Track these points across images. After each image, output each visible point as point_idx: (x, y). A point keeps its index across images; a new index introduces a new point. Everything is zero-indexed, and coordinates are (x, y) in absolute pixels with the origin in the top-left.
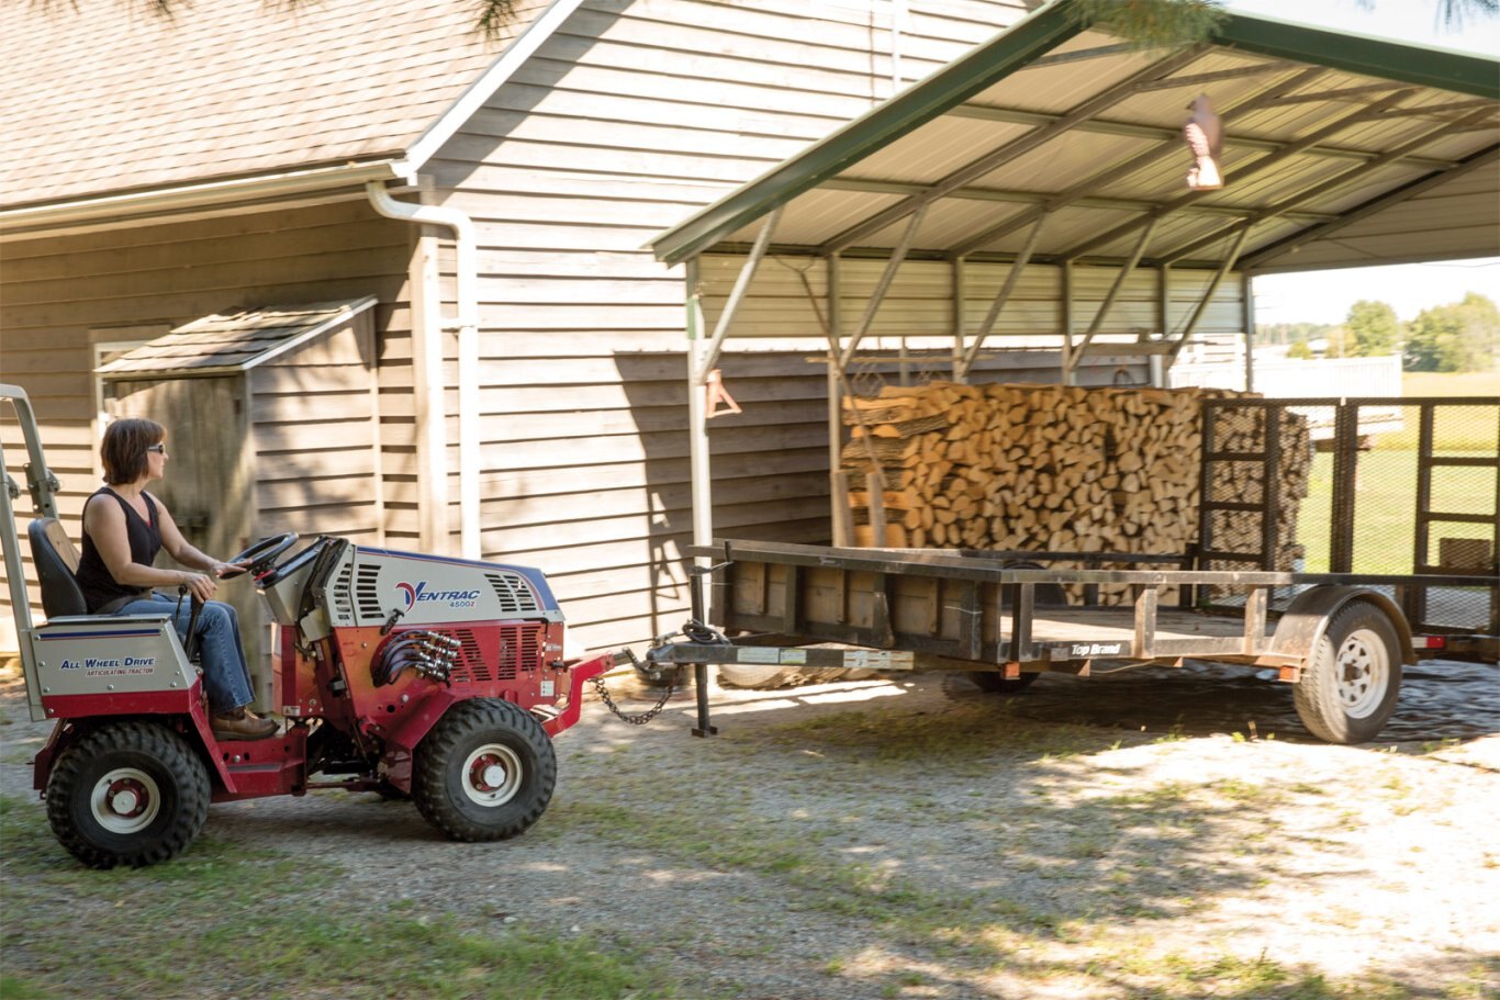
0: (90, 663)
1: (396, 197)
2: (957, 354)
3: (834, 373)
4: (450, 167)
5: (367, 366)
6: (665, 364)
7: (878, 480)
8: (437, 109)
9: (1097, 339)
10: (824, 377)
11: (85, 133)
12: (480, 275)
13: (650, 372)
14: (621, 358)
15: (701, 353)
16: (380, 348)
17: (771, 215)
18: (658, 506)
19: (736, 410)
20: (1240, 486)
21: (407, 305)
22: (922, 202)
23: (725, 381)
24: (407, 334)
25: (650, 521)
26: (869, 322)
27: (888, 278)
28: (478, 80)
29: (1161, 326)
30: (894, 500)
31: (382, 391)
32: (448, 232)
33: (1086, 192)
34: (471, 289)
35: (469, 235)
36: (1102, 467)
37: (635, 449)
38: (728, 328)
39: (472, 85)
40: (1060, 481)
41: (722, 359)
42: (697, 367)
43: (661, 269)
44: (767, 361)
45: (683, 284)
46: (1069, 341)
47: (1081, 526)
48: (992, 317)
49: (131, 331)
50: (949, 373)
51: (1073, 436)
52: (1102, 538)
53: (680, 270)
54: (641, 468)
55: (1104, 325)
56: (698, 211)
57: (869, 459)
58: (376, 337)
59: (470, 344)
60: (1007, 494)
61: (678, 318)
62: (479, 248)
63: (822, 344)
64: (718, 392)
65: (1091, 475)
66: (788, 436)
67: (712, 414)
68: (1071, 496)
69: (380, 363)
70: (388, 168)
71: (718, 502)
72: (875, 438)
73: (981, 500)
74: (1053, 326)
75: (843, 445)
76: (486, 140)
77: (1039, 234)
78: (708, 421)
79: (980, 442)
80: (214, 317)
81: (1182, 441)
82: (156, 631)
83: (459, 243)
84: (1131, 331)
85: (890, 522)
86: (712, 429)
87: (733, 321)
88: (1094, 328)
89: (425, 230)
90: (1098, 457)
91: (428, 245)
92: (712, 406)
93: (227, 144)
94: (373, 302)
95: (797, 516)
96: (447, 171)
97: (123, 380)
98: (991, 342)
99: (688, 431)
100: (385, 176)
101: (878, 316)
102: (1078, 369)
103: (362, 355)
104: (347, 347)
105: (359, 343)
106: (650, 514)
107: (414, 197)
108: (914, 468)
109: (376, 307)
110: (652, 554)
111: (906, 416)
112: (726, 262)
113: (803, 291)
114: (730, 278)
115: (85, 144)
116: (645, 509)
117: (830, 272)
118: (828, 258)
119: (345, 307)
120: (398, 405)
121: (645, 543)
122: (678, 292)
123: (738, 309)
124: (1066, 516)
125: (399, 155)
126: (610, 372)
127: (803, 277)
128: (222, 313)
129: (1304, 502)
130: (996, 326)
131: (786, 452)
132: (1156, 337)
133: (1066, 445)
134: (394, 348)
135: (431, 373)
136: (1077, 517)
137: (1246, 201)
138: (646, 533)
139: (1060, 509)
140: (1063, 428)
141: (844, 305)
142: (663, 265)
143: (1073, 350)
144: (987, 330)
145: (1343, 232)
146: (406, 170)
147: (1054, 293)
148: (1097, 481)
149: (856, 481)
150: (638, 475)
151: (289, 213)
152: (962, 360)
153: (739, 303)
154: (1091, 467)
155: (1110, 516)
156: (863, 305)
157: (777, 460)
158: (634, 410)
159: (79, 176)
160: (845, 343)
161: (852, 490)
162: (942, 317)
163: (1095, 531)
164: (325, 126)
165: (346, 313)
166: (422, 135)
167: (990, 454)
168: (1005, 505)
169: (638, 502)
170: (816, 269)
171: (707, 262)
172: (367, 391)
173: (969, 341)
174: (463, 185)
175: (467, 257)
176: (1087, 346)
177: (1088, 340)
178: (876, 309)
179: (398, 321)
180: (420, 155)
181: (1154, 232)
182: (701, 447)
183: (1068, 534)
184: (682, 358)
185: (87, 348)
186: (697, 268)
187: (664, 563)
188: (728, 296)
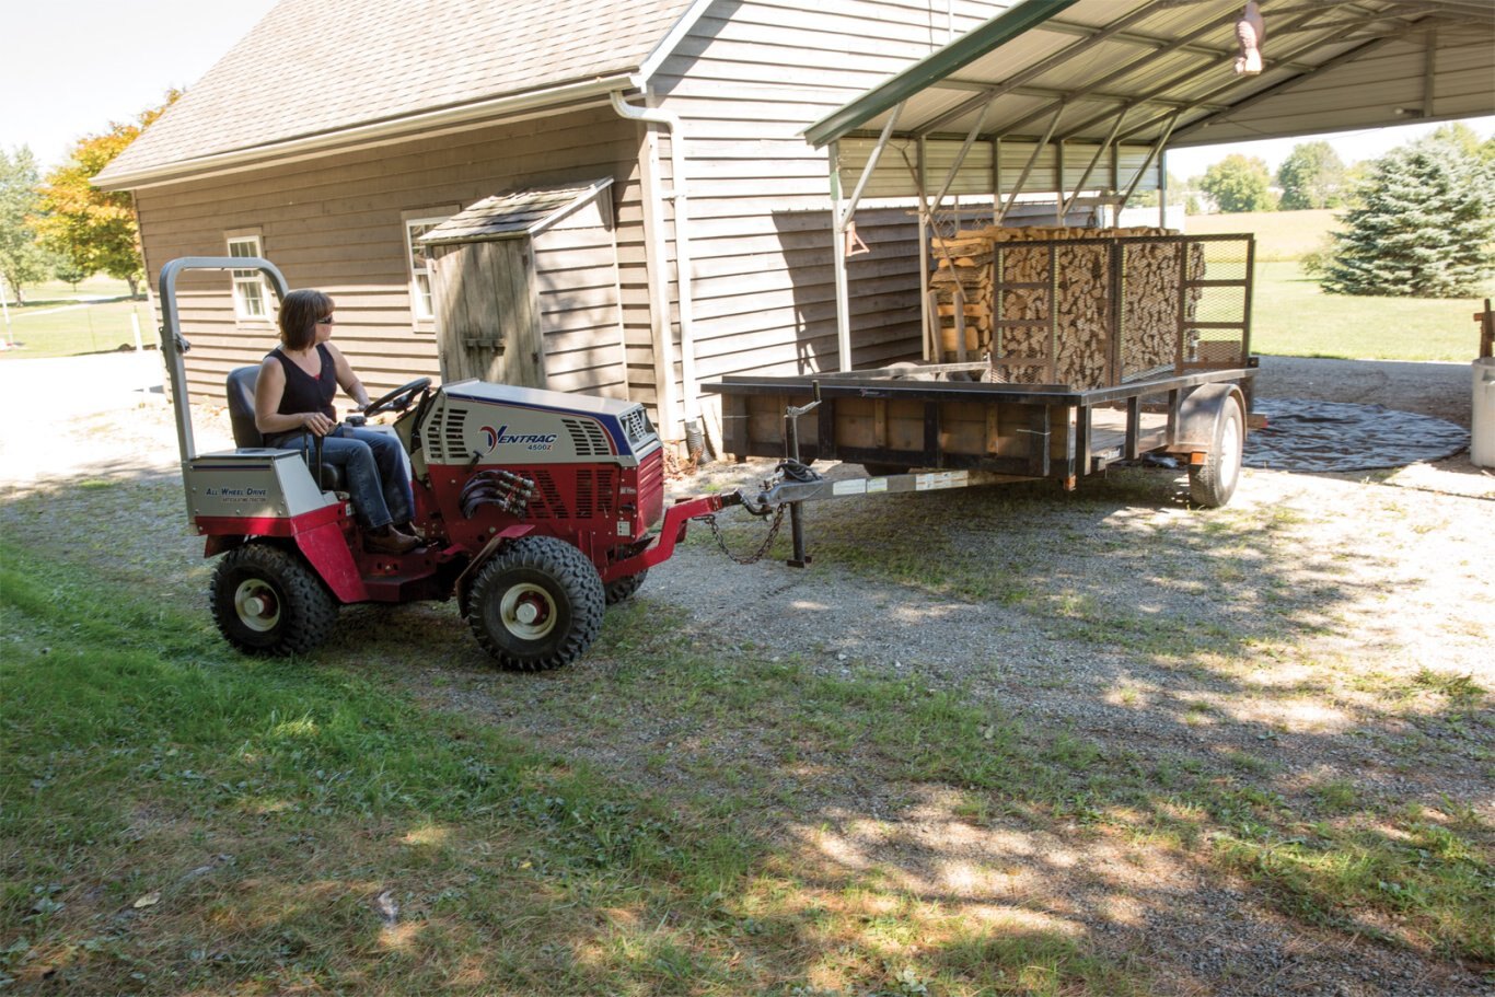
0: (225, 491)
1: (631, 103)
2: (996, 207)
3: (923, 220)
4: (666, 78)
5: (608, 228)
6: (805, 219)
7: (960, 296)
8: (658, 35)
9: (1082, 194)
10: (916, 225)
11: (388, 74)
12: (687, 159)
13: (797, 225)
14: (777, 216)
15: (841, 209)
16: (616, 217)
17: (898, 106)
18: (802, 320)
19: (866, 250)
20: (1167, 292)
21: (637, 182)
22: (991, 97)
23: (858, 230)
24: (638, 203)
25: (798, 330)
26: (949, 185)
27: (964, 152)
28: (685, 13)
29: (1114, 186)
30: (972, 310)
31: (619, 245)
32: (665, 127)
33: (1093, 90)
34: (682, 169)
35: (680, 129)
36: (1092, 283)
37: (786, 281)
38: (862, 191)
39: (681, 17)
40: (1069, 293)
41: (857, 214)
42: (839, 221)
43: (810, 151)
44: (869, 215)
45: (827, 162)
46: (1062, 197)
47: (1080, 324)
48: (1022, 180)
49: (431, 211)
50: (991, 220)
51: (1076, 262)
52: (1091, 331)
53: (824, 151)
54: (791, 292)
55: (1086, 185)
56: (837, 109)
57: (954, 282)
58: (612, 205)
59: (684, 209)
60: (1039, 303)
61: (825, 186)
62: (686, 139)
63: (914, 201)
64: (853, 238)
65: (1086, 290)
66: (882, 267)
67: (850, 254)
68: (1075, 303)
69: (617, 225)
70: (628, 80)
71: (855, 313)
72: (957, 267)
73: (1024, 309)
74: (1050, 186)
75: (931, 272)
76: (686, 60)
77: (1058, 119)
78: (846, 258)
79: (1024, 268)
80: (492, 198)
81: (1136, 264)
82: (268, 467)
83: (673, 136)
84: (1095, 189)
85: (967, 326)
86: (849, 263)
87: (866, 186)
88: (1080, 187)
89: (649, 126)
90: (1089, 276)
91: (652, 137)
92: (850, 248)
93: (496, 73)
94: (612, 181)
95: (888, 323)
96: (663, 83)
97: (438, 245)
98: (1020, 198)
99: (833, 265)
100: (625, 86)
101: (955, 182)
102: (1068, 215)
103: (604, 220)
104: (592, 215)
105: (602, 212)
106: (797, 326)
107: (641, 103)
108: (985, 288)
109: (613, 185)
110: (799, 353)
111: (979, 251)
112: (861, 143)
113: (904, 164)
114: (866, 155)
115: (389, 81)
116: (794, 322)
117: (920, 150)
118: (918, 140)
119: (592, 186)
120: (632, 255)
121: (794, 346)
122: (824, 168)
123: (870, 178)
124: (1072, 316)
125: (635, 70)
126: (769, 225)
127: (904, 154)
128: (499, 195)
129: (1199, 302)
130: (1024, 186)
131: (881, 278)
132: (1112, 193)
133: (1072, 268)
134: (625, 214)
135: (657, 231)
136: (1078, 317)
137: (1180, 96)
138: (795, 339)
139: (1069, 312)
140: (1070, 256)
141: (928, 174)
142: (812, 147)
143: (1064, 203)
144: (1017, 190)
145: (1231, 117)
146: (639, 81)
147: (1052, 163)
148: (1089, 292)
149: (943, 298)
150: (788, 298)
151: (543, 121)
152: (1000, 211)
153: (870, 173)
154: (1087, 283)
155: (1096, 316)
156: (945, 173)
157: (875, 284)
158: (785, 253)
159: (389, 103)
160: (931, 201)
161: (940, 304)
162: (985, 181)
163: (1087, 327)
164: (570, 55)
165: (593, 190)
166: (649, 55)
167: (1029, 276)
168: (1037, 311)
169: (789, 317)
170: (910, 147)
171: (844, 144)
172: (610, 246)
173: (1005, 198)
174: (672, 93)
175: (679, 147)
176: (1075, 199)
177: (1075, 195)
178: (954, 176)
179: (630, 193)
180: (648, 70)
181: (1126, 116)
182: (842, 277)
183: (1073, 329)
184: (828, 214)
185: (400, 224)
186: (838, 149)
187: (807, 358)
188: (863, 169)
